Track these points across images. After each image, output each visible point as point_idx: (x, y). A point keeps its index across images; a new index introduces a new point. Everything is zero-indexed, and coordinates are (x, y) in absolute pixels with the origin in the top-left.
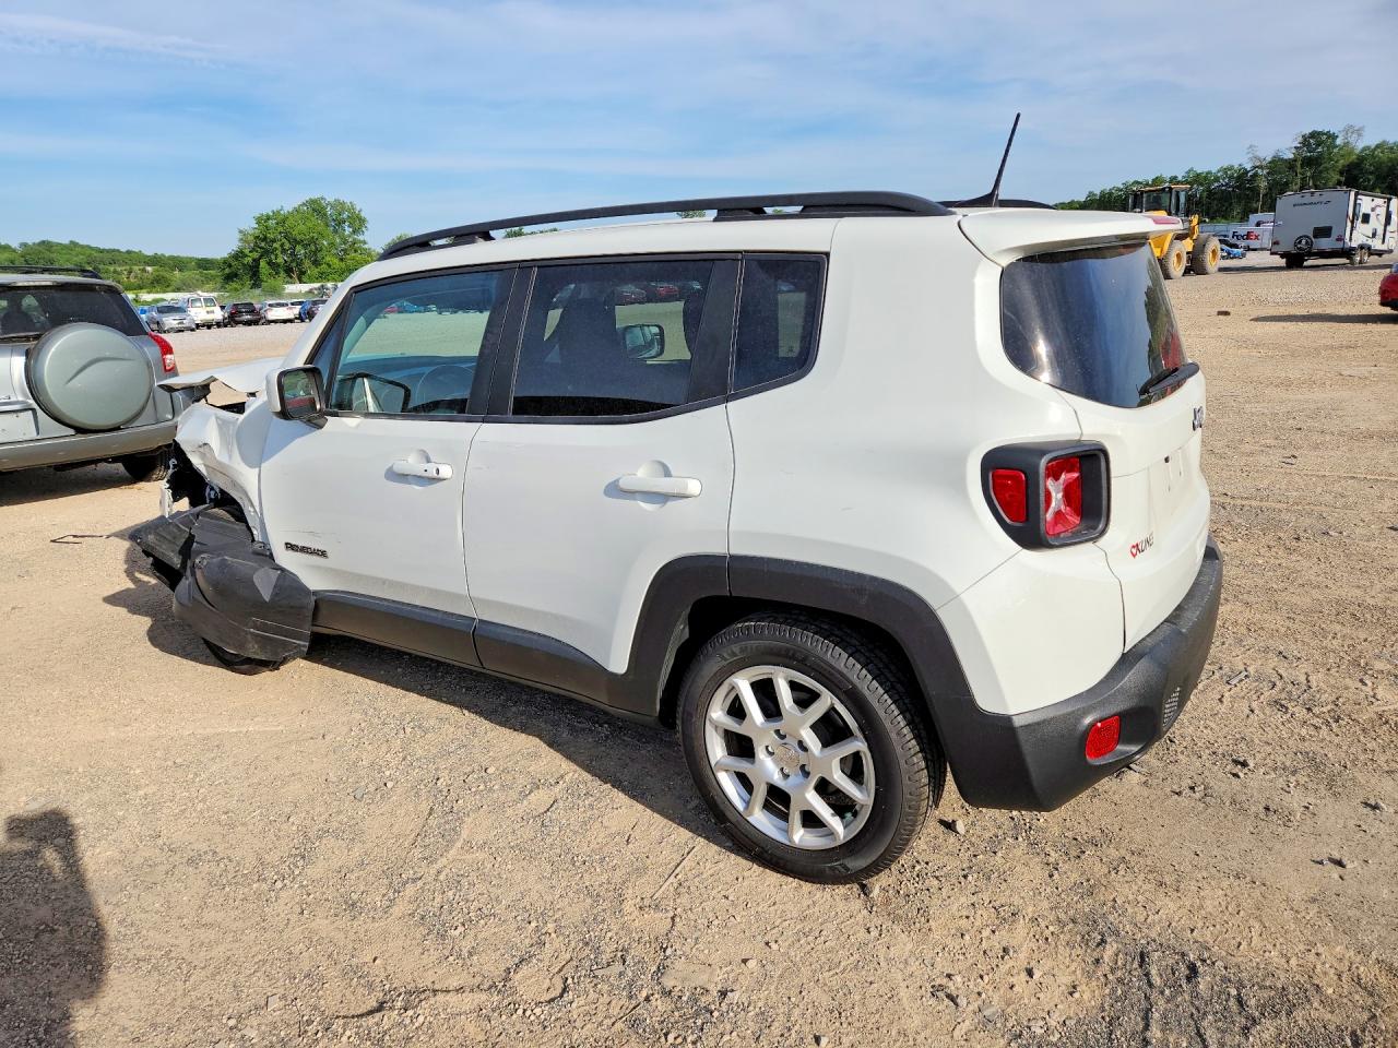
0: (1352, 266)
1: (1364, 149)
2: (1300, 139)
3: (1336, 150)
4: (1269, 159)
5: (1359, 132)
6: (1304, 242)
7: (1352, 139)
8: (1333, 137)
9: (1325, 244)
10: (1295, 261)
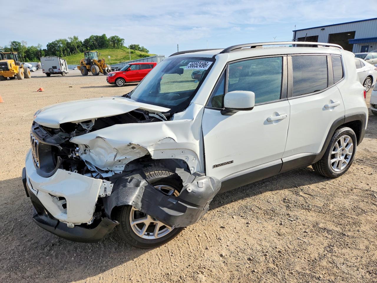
0: (63, 76)
1: (28, 47)
2: (11, 43)
3: (21, 47)
4: (4, 47)
5: (26, 43)
6: (51, 70)
7: (25, 44)
8: (19, 43)
9: (55, 70)
10: (48, 75)
